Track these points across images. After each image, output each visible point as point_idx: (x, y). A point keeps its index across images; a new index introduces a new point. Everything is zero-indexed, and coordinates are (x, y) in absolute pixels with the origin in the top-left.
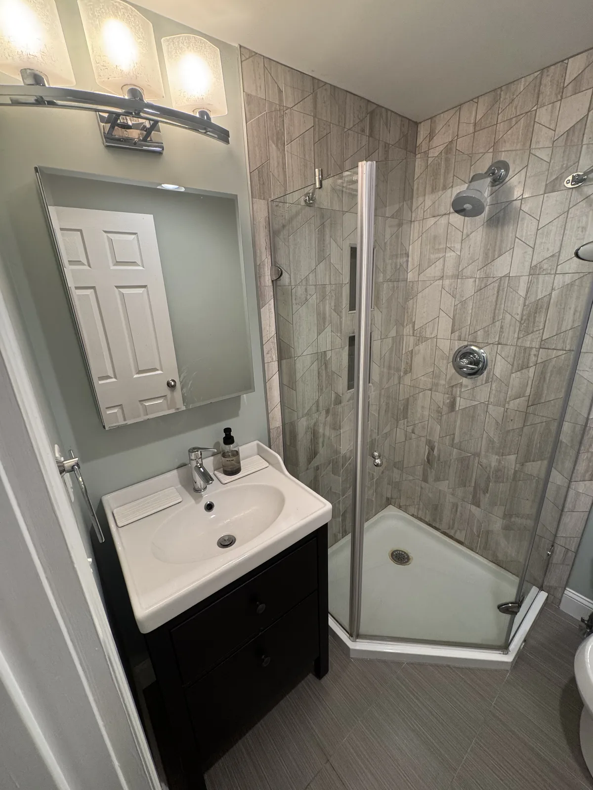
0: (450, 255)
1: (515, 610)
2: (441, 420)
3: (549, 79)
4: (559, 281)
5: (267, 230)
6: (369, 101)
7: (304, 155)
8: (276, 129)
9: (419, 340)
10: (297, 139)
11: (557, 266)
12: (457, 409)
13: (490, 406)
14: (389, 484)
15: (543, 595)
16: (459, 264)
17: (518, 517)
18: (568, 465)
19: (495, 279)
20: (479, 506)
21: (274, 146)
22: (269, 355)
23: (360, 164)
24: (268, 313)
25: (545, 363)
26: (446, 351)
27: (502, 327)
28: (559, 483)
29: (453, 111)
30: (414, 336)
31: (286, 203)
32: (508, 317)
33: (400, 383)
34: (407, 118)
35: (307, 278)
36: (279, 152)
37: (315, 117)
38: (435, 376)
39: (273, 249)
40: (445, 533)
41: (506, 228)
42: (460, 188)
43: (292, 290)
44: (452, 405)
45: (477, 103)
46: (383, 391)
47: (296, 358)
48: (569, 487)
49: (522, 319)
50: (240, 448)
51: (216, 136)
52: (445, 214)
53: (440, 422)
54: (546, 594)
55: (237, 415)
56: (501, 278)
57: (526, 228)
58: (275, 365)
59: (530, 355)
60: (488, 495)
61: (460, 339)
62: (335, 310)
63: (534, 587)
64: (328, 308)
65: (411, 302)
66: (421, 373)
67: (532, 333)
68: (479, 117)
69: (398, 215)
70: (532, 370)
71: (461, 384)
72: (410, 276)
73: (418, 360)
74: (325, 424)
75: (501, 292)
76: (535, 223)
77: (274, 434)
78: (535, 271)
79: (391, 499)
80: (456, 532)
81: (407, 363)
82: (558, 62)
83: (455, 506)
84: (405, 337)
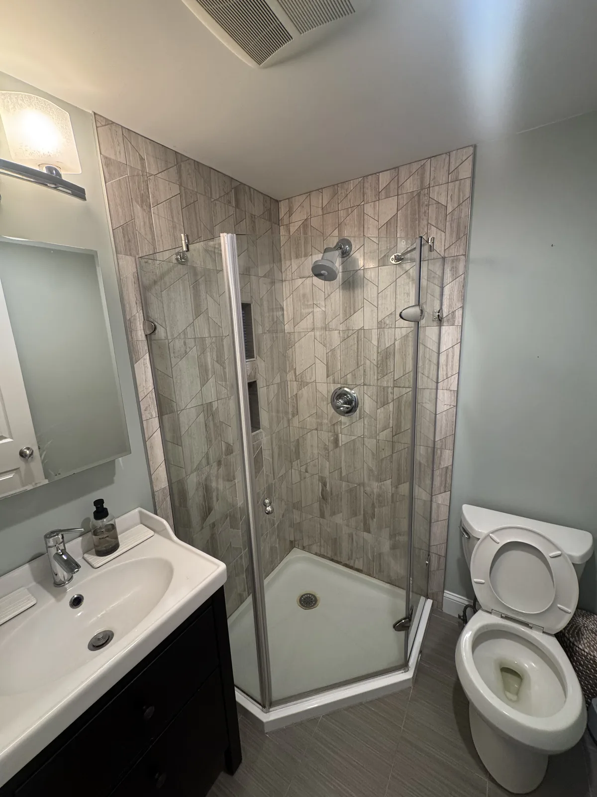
0: (317, 310)
1: (408, 625)
2: (328, 456)
3: (369, 184)
4: (400, 333)
5: (136, 285)
6: (232, 178)
7: (172, 218)
8: (140, 192)
9: (301, 385)
10: (164, 202)
11: (396, 321)
12: (340, 445)
13: (366, 439)
14: (290, 526)
15: (429, 602)
16: (326, 319)
17: (400, 535)
18: (428, 482)
19: (354, 331)
20: (369, 532)
21: (138, 207)
22: (147, 412)
23: (221, 235)
24: (143, 368)
25: (399, 399)
26: (325, 393)
27: (364, 371)
28: (424, 498)
29: (304, 196)
30: (296, 381)
31: (157, 260)
32: (368, 362)
33: (289, 426)
34: (268, 196)
35: (184, 332)
36: (145, 214)
37: (180, 185)
38: (319, 416)
39: (145, 305)
40: (346, 565)
41: (356, 292)
42: (317, 257)
43: (169, 343)
44: (336, 441)
45: (322, 193)
46: (274, 435)
47: (179, 412)
48: (431, 501)
49: (378, 365)
50: (117, 520)
51: (70, 192)
52: (309, 277)
53: (328, 460)
54: (431, 601)
55: (111, 482)
56: (358, 330)
57: (370, 292)
58: (155, 422)
59: (388, 393)
60: (375, 520)
61: (334, 383)
62: (217, 361)
63: (422, 597)
64: (209, 358)
65: (290, 350)
66: (306, 415)
67: (387, 375)
68: (325, 203)
69: (269, 275)
70: (392, 404)
71: (341, 422)
72: (288, 328)
73: (302, 404)
74: (217, 477)
75: (360, 342)
76: (375, 288)
77: (159, 497)
78: (381, 325)
79: (295, 541)
80: (355, 561)
81: (294, 406)
82: (373, 174)
83: (351, 536)
84: (289, 382)
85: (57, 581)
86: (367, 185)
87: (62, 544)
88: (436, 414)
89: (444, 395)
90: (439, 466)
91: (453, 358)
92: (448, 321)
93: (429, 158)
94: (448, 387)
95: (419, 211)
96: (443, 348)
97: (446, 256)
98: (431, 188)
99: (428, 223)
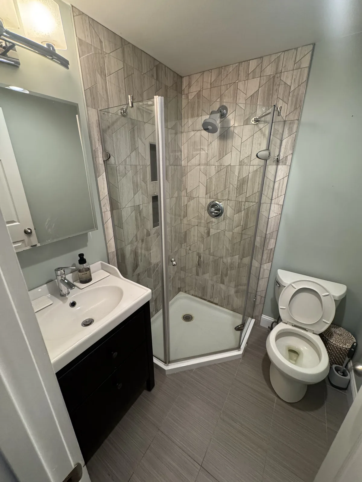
0: (203, 152)
1: (242, 328)
2: (203, 241)
3: (242, 68)
4: (252, 169)
5: (98, 129)
6: (155, 59)
7: (119, 85)
8: (100, 65)
9: (190, 199)
10: (114, 74)
11: (251, 161)
12: (211, 235)
13: (226, 232)
14: (179, 280)
15: (253, 320)
16: (208, 158)
17: (241, 286)
18: (260, 257)
19: (225, 167)
20: (224, 284)
21: (99, 76)
22: (104, 207)
23: (155, 97)
24: (102, 181)
25: (248, 209)
26: (204, 204)
27: (229, 192)
28: (256, 266)
29: (199, 74)
30: (187, 196)
31: (110, 113)
32: (231, 186)
33: (181, 223)
34: (176, 73)
35: (125, 160)
36: (103, 81)
37: (124, 62)
38: (199, 218)
39: (103, 142)
40: (209, 301)
41: (228, 141)
42: (206, 117)
43: (116, 167)
44: (208, 233)
45: (211, 72)
46: (173, 228)
47: (121, 209)
48: (260, 267)
49: (237, 188)
50: (90, 266)
51: (59, 62)
52: (199, 130)
53: (203, 243)
54: (255, 320)
55: (86, 245)
56: (227, 166)
57: (237, 141)
58: (109, 214)
59: (241, 205)
60: (227, 277)
61: (210, 198)
62: (143, 181)
63: (249, 318)
64: (139, 178)
65: (184, 177)
66: (192, 217)
67: (242, 194)
68: (212, 81)
69: (174, 128)
70: (243, 212)
71: (212, 221)
72: (183, 163)
73: (190, 209)
74: (141, 248)
75: (227, 173)
76: (240, 139)
77: (111, 256)
78: (241, 163)
79: (181, 288)
80: (214, 299)
81: (184, 212)
82: (245, 61)
83: (213, 286)
84: (182, 197)
85: (62, 294)
86: (241, 68)
87: (64, 275)
88: (268, 219)
89: (275, 207)
90: (267, 248)
91: (283, 185)
92: (282, 162)
93: (283, 51)
94: (278, 202)
95: (273, 89)
96: (277, 179)
97: (287, 120)
98: (282, 73)
99: (278, 97)
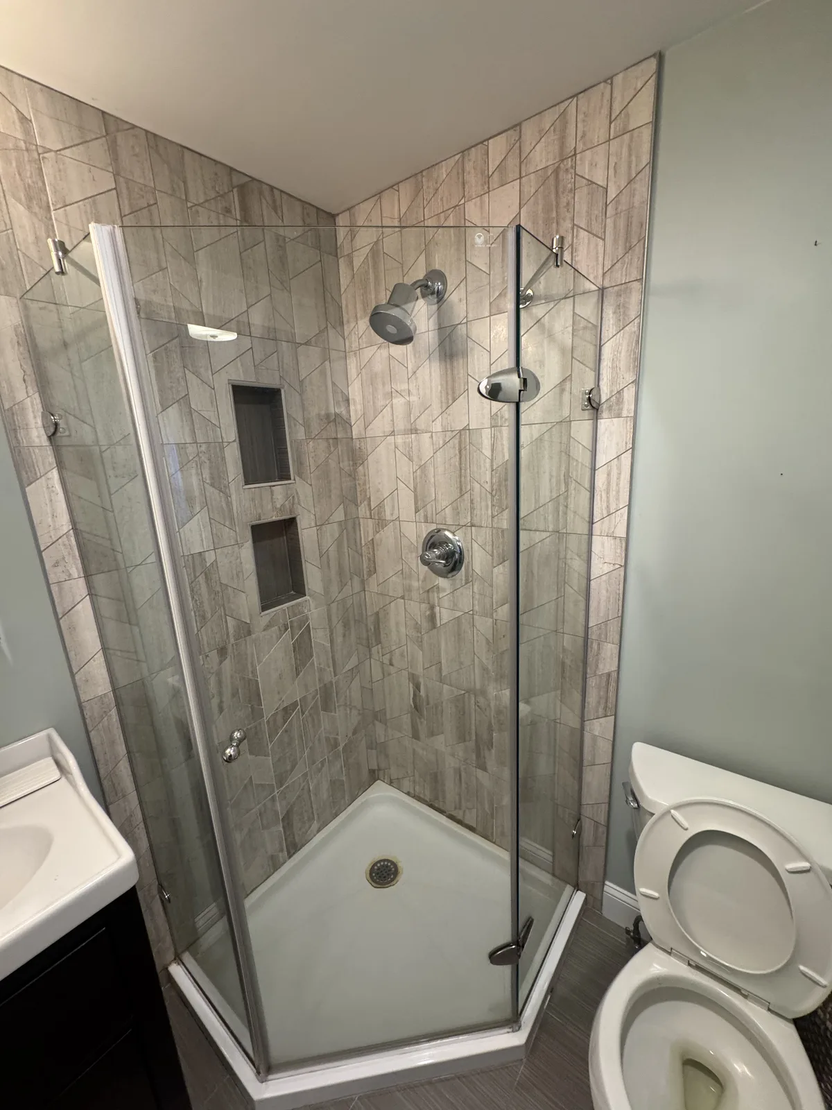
0: (398, 402)
2: (421, 642)
4: (528, 435)
8: (22, 181)
9: (378, 524)
10: (81, 203)
12: (439, 625)
13: (476, 617)
14: (369, 747)
15: (580, 897)
16: (410, 413)
18: (577, 696)
19: (454, 434)
20: (484, 769)
21: (21, 208)
22: (60, 569)
23: (91, 228)
24: (46, 494)
25: (528, 551)
26: (413, 539)
27: (472, 503)
28: (571, 724)
29: (373, 201)
30: (371, 518)
32: (477, 486)
33: (364, 589)
36: (35, 220)
37: (116, 175)
38: (406, 576)
39: (43, 383)
40: (452, 817)
41: (455, 364)
43: (101, 452)
44: (432, 618)
45: (398, 191)
47: (130, 570)
48: (582, 729)
49: (492, 491)
53: (421, 647)
54: (583, 895)
56: (460, 431)
57: (476, 362)
58: (80, 586)
60: (493, 751)
61: (426, 521)
65: (361, 468)
66: (388, 573)
68: (403, 211)
69: (318, 341)
71: (438, 587)
72: (355, 431)
73: (381, 555)
75: (463, 452)
76: (486, 355)
77: (93, 709)
78: (496, 421)
79: (379, 770)
80: (464, 811)
81: (369, 559)
82: (477, 145)
83: (458, 772)
84: (361, 520)
86: (469, 166)
88: (589, 580)
89: (603, 544)
90: (595, 672)
91: (618, 478)
92: (610, 408)
93: (572, 97)
94: (611, 531)
95: (557, 206)
96: (601, 460)
97: (607, 284)
98: (578, 156)
99: (574, 225)
